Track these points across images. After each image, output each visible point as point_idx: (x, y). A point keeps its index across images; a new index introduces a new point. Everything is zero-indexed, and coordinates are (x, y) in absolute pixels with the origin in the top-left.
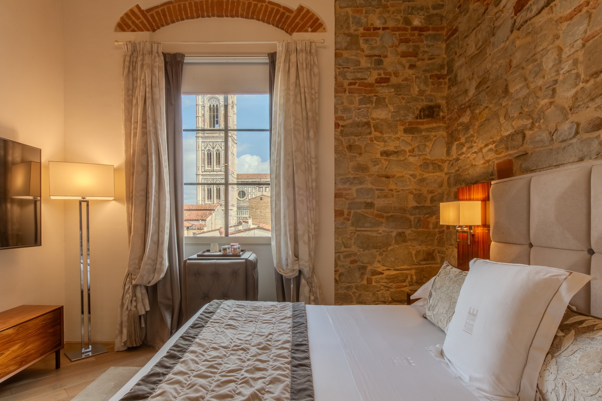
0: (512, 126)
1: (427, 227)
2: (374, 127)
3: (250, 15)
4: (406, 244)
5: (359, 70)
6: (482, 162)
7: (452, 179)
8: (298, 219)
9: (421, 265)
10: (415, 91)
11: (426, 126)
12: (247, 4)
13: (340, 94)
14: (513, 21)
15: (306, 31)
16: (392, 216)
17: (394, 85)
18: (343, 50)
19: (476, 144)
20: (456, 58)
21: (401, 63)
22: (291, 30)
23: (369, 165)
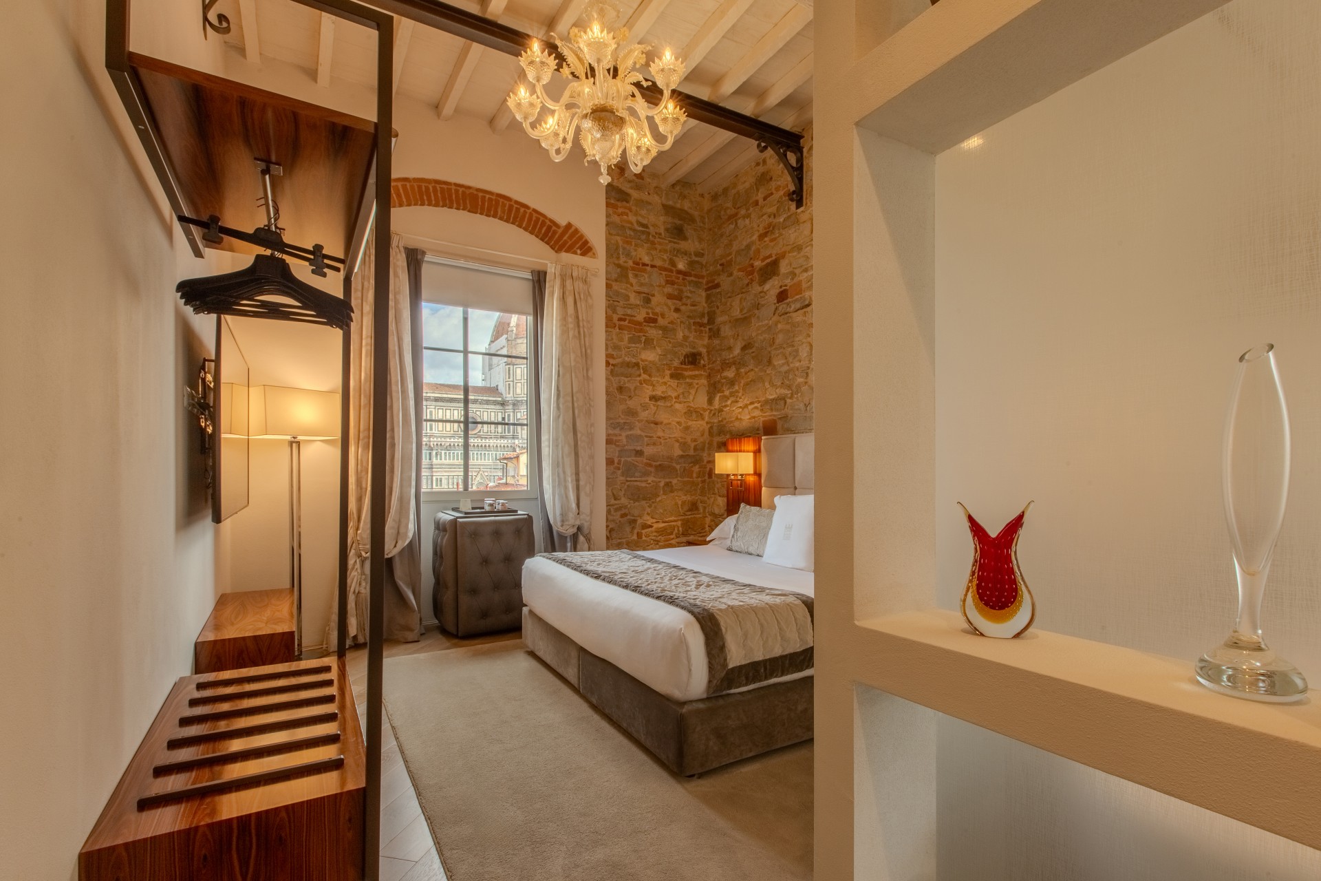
0: (776, 393)
1: (692, 477)
2: (643, 369)
3: (511, 220)
4: (673, 494)
5: (629, 306)
6: (748, 417)
7: (715, 428)
8: (580, 469)
9: (687, 515)
10: (680, 335)
11: (691, 373)
12: (507, 206)
13: (610, 329)
14: (775, 307)
15: (575, 253)
16: (660, 465)
17: (661, 327)
18: (613, 281)
19: (741, 400)
20: (718, 311)
21: (667, 305)
22: (559, 247)
23: (639, 410)
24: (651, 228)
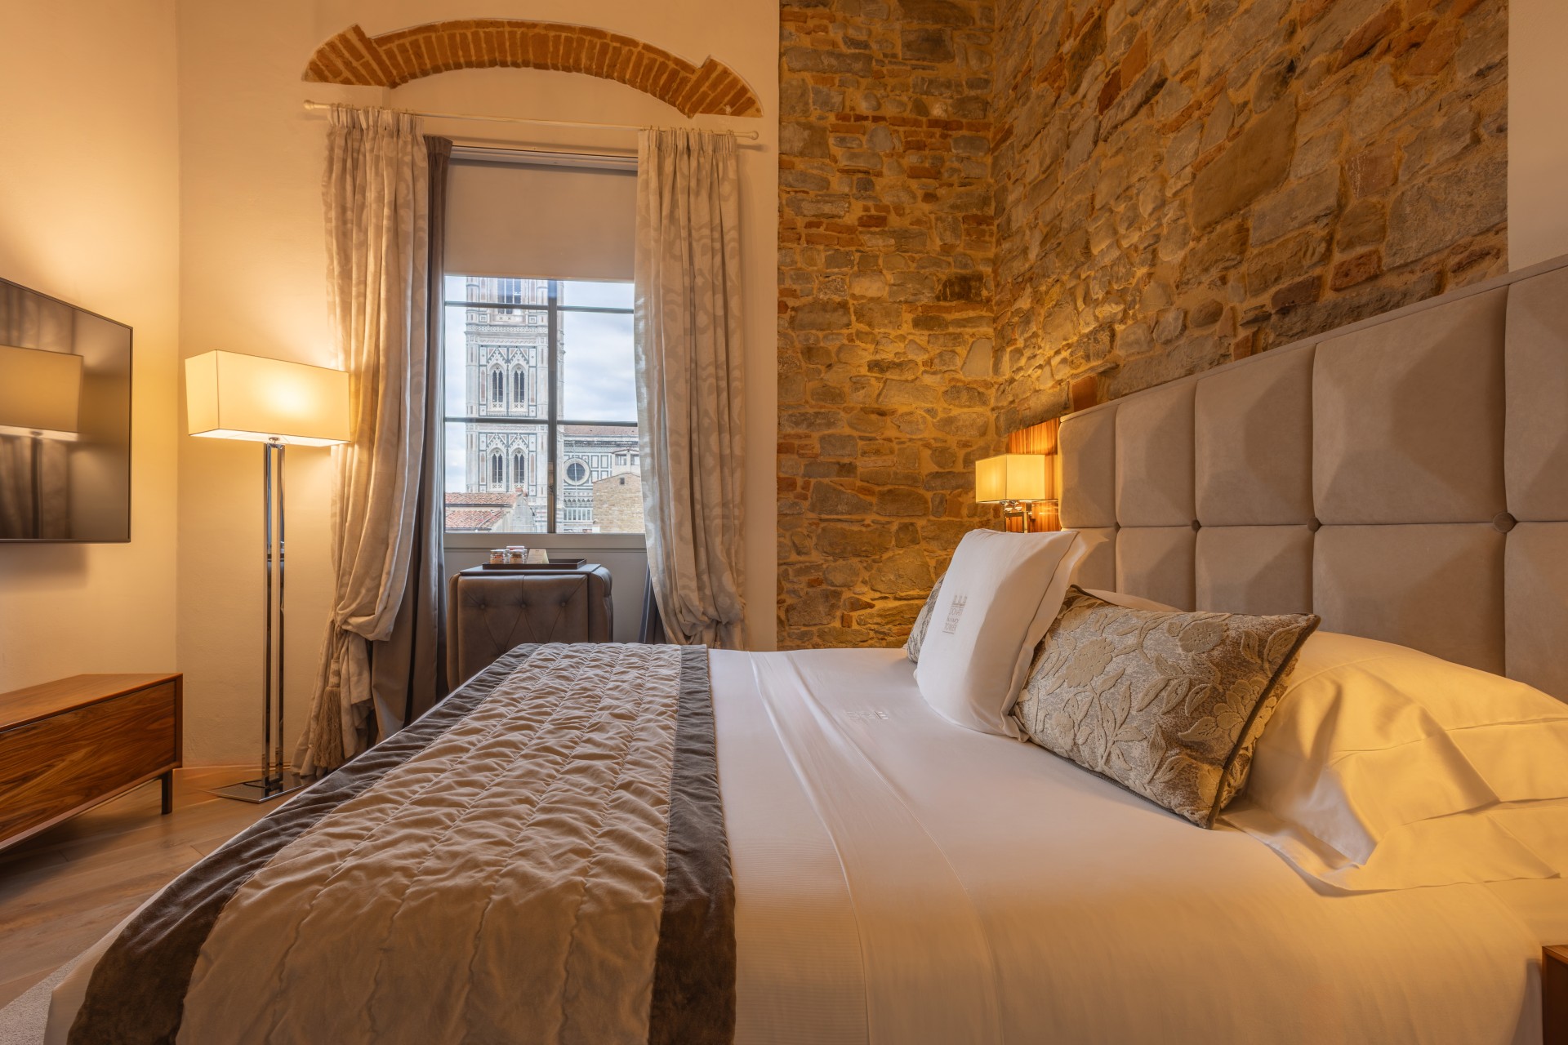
1: (958, 515)
2: (855, 313)
3: (605, 70)
4: (917, 547)
5: (827, 198)
6: (1051, 383)
7: (1002, 418)
10: (935, 245)
11: (957, 315)
12: (598, 47)
13: (789, 245)
14: (1097, 124)
15: (722, 112)
16: (890, 491)
17: (895, 232)
18: (795, 156)
19: (1041, 351)
20: (1009, 184)
21: (908, 190)
22: (690, 107)
23: (847, 389)
24: (875, 46)
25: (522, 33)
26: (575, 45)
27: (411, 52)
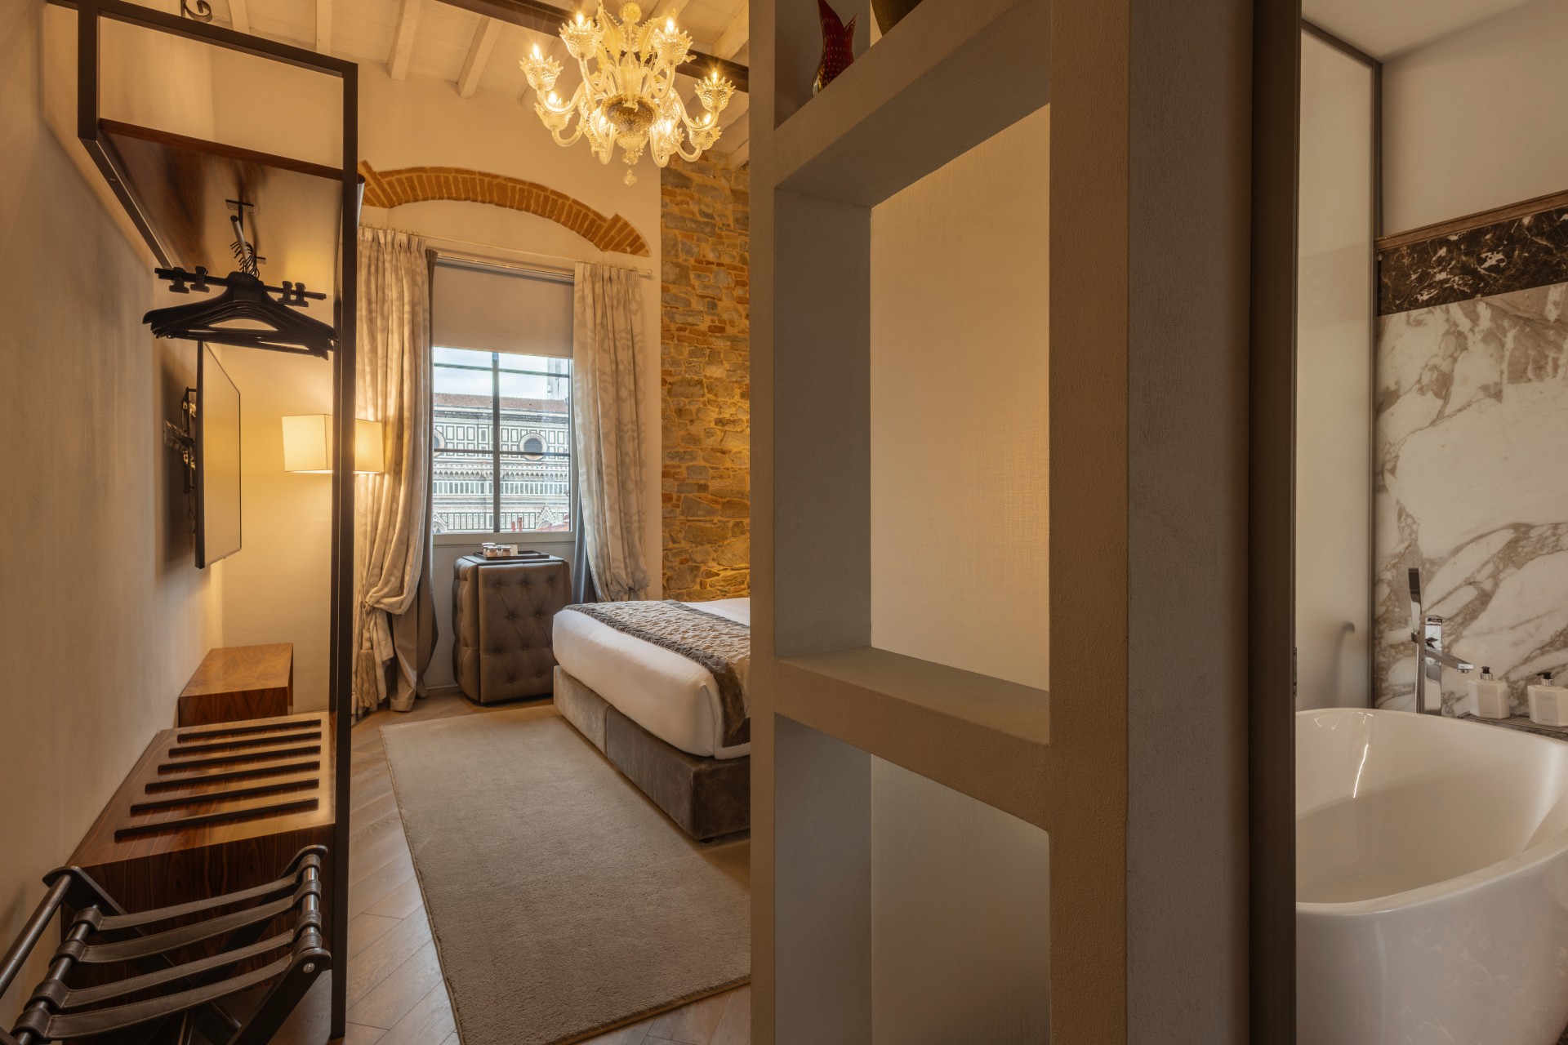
2: (707, 387)
3: (546, 213)
4: (744, 536)
5: (690, 313)
12: (542, 197)
13: (667, 341)
15: (624, 251)
16: (728, 502)
18: (670, 283)
22: (605, 244)
23: (702, 436)
24: (717, 219)
25: (489, 181)
26: (526, 194)
27: (406, 184)
